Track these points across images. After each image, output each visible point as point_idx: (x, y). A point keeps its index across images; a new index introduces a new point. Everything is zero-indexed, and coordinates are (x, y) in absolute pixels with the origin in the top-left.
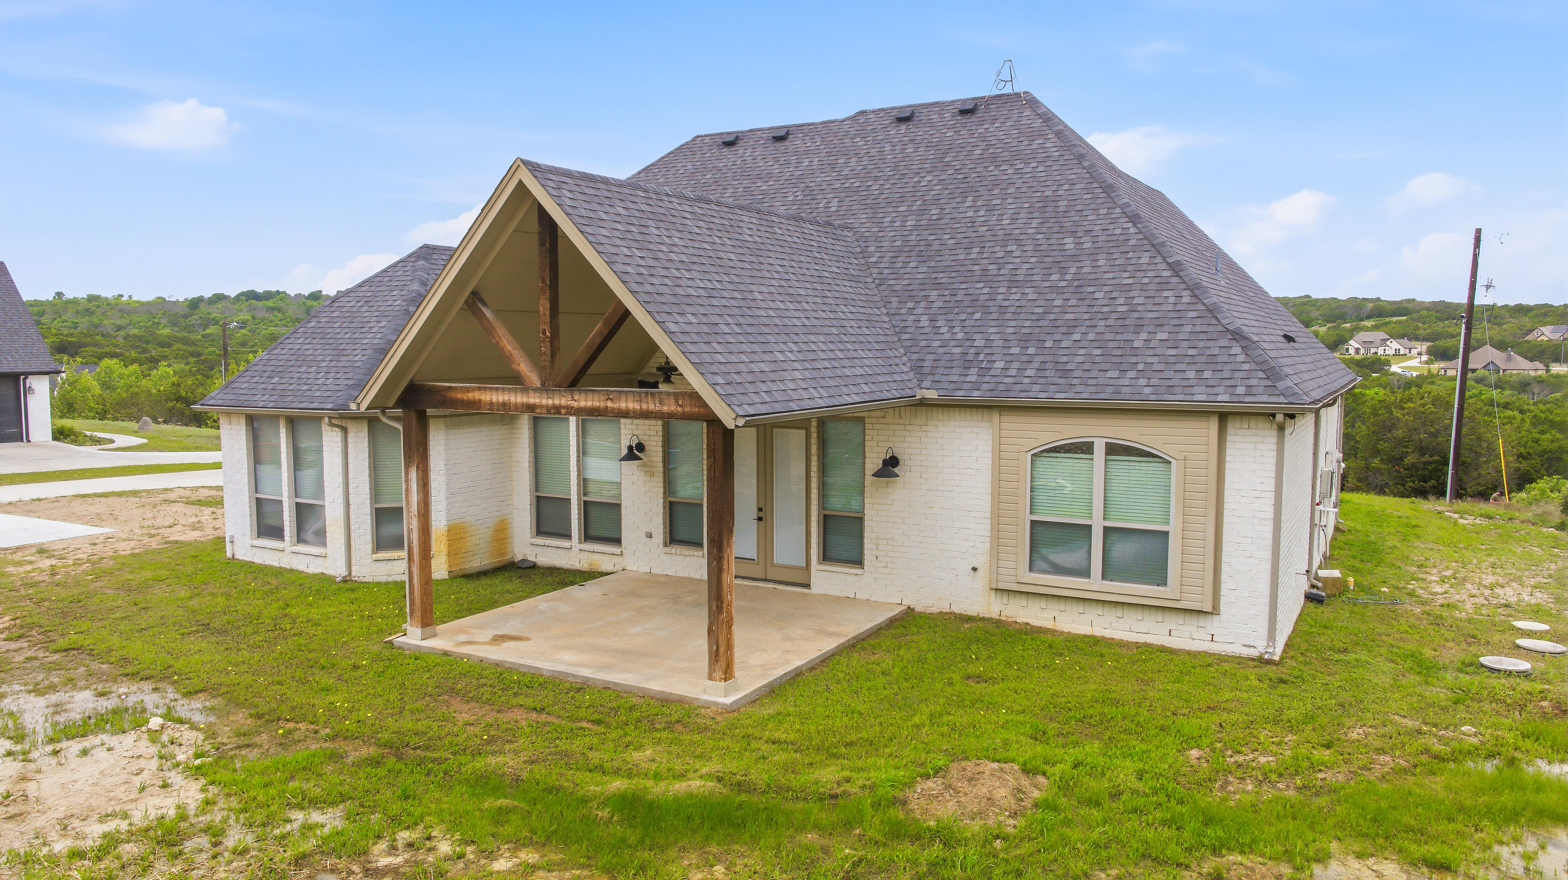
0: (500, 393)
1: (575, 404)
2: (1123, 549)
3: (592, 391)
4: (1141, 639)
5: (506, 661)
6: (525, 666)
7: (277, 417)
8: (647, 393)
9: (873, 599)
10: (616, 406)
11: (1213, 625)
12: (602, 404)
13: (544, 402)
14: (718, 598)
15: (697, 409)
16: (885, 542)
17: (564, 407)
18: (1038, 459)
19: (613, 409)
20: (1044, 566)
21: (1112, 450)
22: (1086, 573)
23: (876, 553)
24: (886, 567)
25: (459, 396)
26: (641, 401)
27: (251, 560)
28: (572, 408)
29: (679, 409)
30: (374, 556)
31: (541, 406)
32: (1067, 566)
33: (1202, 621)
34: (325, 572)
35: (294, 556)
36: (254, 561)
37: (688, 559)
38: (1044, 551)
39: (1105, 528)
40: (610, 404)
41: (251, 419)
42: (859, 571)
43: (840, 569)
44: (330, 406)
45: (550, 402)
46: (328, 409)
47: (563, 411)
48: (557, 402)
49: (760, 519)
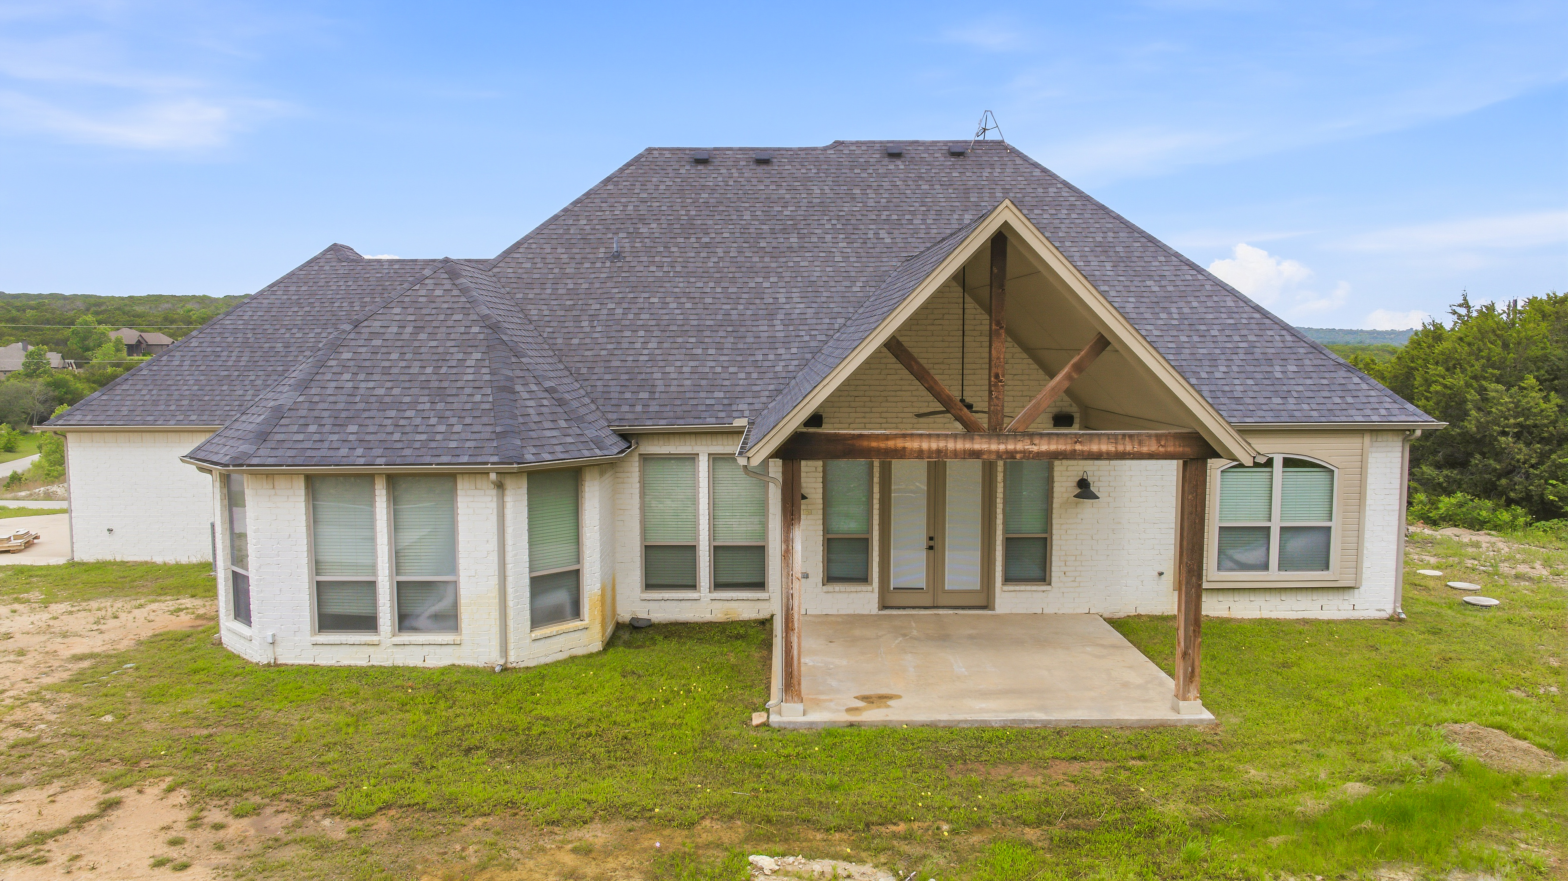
0: (933, 440)
1: (1035, 449)
2: (1297, 544)
3: (1056, 434)
4: (1300, 615)
5: (940, 721)
6: (966, 721)
7: (369, 478)
8: (1124, 435)
9: (1061, 612)
10: (1086, 448)
11: (1355, 598)
12: (1069, 448)
13: (994, 447)
14: (1195, 623)
15: (1181, 449)
16: (1074, 558)
17: (1020, 452)
18: (1225, 474)
19: (1083, 451)
20: (1230, 564)
21: (1289, 463)
22: (1265, 567)
23: (1064, 569)
24: (1074, 581)
25: (874, 444)
26: (1116, 443)
27: (311, 662)
28: (1030, 452)
29: (1161, 449)
30: (533, 635)
31: (990, 452)
32: (1250, 562)
33: (1347, 595)
34: (457, 662)
35: (396, 649)
36: (317, 662)
37: (853, 595)
38: (1230, 552)
39: (1281, 528)
40: (1078, 447)
41: (310, 481)
42: (1049, 588)
43: (1029, 588)
44: (495, 459)
45: (1002, 447)
46: (493, 464)
47: (1018, 456)
48: (1011, 447)
49: (931, 548)
